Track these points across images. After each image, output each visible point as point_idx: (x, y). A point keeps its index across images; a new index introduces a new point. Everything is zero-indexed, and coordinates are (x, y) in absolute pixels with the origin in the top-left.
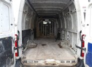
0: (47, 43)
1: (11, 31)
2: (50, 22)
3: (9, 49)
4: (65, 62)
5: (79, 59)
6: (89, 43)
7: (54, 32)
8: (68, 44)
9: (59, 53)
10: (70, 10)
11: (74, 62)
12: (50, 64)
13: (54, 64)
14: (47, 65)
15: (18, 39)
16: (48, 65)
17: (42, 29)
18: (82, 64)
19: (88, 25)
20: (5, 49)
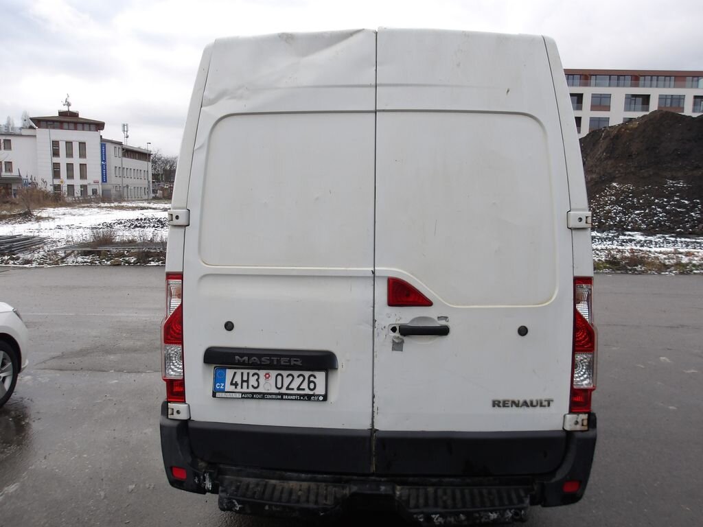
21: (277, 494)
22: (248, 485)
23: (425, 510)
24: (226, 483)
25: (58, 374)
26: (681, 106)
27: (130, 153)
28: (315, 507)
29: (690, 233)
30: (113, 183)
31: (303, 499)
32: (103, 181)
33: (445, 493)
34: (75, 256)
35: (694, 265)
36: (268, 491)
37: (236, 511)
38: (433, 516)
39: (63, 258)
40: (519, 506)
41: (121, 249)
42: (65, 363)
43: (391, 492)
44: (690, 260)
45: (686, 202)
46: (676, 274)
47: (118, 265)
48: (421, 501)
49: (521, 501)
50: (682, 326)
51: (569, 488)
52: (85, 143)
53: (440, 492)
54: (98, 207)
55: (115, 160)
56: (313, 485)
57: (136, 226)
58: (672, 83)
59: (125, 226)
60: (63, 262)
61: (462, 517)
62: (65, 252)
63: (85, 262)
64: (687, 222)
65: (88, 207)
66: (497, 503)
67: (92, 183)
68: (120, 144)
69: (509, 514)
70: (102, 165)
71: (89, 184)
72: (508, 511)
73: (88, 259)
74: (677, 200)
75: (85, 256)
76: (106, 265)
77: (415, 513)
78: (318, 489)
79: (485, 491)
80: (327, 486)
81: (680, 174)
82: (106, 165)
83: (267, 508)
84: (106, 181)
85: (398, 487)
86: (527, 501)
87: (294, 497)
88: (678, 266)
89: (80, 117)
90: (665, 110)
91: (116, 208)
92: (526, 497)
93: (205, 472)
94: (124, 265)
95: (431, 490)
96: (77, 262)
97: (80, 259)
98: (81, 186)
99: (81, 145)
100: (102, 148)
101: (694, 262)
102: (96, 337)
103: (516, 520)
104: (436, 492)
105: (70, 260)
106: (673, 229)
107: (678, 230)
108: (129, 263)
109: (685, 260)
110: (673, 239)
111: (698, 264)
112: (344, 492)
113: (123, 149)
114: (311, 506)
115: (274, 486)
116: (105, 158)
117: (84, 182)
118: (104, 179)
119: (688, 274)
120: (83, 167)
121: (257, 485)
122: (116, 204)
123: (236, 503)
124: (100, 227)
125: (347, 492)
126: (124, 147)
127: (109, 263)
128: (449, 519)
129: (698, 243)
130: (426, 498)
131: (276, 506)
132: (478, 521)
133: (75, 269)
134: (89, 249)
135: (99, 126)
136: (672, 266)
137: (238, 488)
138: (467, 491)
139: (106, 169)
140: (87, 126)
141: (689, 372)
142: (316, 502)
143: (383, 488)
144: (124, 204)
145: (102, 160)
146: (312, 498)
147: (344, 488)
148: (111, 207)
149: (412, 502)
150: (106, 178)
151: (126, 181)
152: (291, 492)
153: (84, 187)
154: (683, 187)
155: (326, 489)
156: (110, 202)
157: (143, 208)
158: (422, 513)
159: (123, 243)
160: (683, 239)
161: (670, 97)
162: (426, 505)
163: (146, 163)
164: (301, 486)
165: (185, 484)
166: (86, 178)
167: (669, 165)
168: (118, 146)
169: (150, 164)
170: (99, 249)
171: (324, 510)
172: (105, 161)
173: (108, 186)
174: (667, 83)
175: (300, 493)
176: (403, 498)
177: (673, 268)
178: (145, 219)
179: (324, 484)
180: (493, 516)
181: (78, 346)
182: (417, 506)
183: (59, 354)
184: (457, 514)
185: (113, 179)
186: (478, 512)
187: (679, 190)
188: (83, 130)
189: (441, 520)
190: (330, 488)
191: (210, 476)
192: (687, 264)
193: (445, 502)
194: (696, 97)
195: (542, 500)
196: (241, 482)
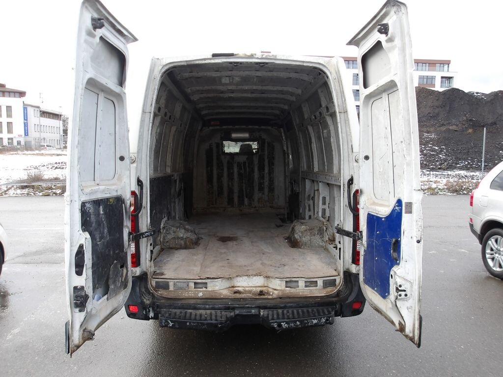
0: (239, 233)
1: (120, 179)
2: (255, 146)
3: (118, 235)
4: (301, 284)
5: (348, 274)
6: (369, 214)
7: (271, 190)
8: (321, 232)
9: (285, 260)
10: (324, 105)
11: (332, 283)
12: (250, 292)
13: (261, 293)
14: (238, 296)
15: (138, 206)
16: (243, 296)
17: (220, 177)
18: (355, 290)
19: (367, 158)
20: (109, 232)
21: (193, 317)
22: (175, 313)
23: (278, 321)
24: (163, 312)
25: (26, 266)
26: (433, 83)
27: (45, 114)
28: (216, 322)
29: (439, 169)
30: (33, 136)
31: (208, 318)
32: (25, 135)
33: (288, 312)
34: (14, 189)
35: (439, 189)
36: (188, 315)
37: (170, 327)
38: (282, 324)
39: (6, 191)
40: (328, 316)
41: (49, 184)
42: (28, 259)
43: (258, 313)
44: (437, 186)
45: (437, 148)
46: (428, 195)
47: (48, 195)
48: (275, 316)
49: (329, 313)
50: (430, 226)
51: (356, 306)
52: (11, 107)
53: (285, 312)
54: (24, 154)
55: (34, 119)
56: (213, 312)
57: (56, 168)
58: (427, 68)
59: (48, 168)
60: (6, 194)
61: (298, 323)
62: (7, 187)
63: (23, 194)
64: (437, 161)
65: (15, 154)
66: (317, 314)
67: (17, 136)
68: (38, 107)
69: (323, 320)
70: (25, 123)
71: (15, 137)
72: (323, 318)
73: (25, 191)
74: (430, 147)
75: (23, 189)
76: (39, 196)
77: (272, 323)
78: (216, 313)
79: (310, 310)
80: (221, 312)
81: (432, 129)
82: (27, 123)
83: (188, 324)
84: (28, 135)
85: (262, 311)
86: (333, 313)
87: (203, 318)
88: (429, 190)
89: (7, 87)
90: (422, 86)
91: (37, 154)
92: (332, 311)
93: (149, 307)
94: (52, 195)
95: (280, 311)
96: (17, 194)
97: (19, 191)
98: (9, 139)
99: (8, 108)
100: (24, 111)
101: (439, 187)
102: (44, 243)
103: (327, 323)
104: (283, 312)
105: (11, 192)
106: (429, 166)
107: (432, 167)
108: (56, 194)
109: (434, 186)
110: (428, 172)
111: (442, 188)
112: (231, 314)
113: (41, 111)
114: (214, 322)
115: (191, 313)
116: (27, 118)
117: (10, 136)
118: (26, 133)
119: (435, 194)
120: (9, 124)
121: (181, 313)
122: (37, 152)
123: (170, 322)
124: (29, 168)
125: (232, 314)
126: (41, 109)
127: (41, 194)
128: (291, 324)
129: (443, 175)
130: (278, 315)
131: (193, 323)
132: (307, 325)
133: (16, 199)
134: (25, 184)
135: (22, 94)
136: (426, 190)
137: (170, 314)
138: (300, 311)
139: (27, 126)
140: (12, 94)
141: (431, 252)
142: (216, 320)
143: (253, 311)
144: (43, 152)
145: (25, 119)
146: (213, 317)
147: (230, 312)
148: (33, 154)
149: (270, 317)
150: (28, 133)
151: (43, 135)
152: (201, 315)
153: (11, 139)
154: (434, 138)
155: (221, 313)
156: (31, 149)
157: (58, 155)
158: (276, 322)
159: (50, 180)
160: (434, 173)
161: (426, 77)
162: (278, 318)
163: (58, 121)
164: (206, 312)
165: (137, 315)
166: (12, 133)
167: (425, 123)
168: (36, 109)
169: (61, 122)
170: (33, 184)
171: (221, 324)
172: (27, 120)
173: (28, 139)
174: (424, 67)
175: (206, 316)
176: (265, 316)
177: (426, 191)
178: (62, 163)
179: (219, 311)
180: (315, 321)
181: (34, 249)
182: (273, 319)
183: (22, 254)
184: (295, 322)
185: (33, 134)
186: (306, 320)
187: (432, 140)
188: (10, 96)
189: (286, 325)
190: (224, 313)
191: (153, 309)
192: (435, 189)
193: (288, 316)
194: (442, 77)
195: (341, 313)
196: (171, 311)
